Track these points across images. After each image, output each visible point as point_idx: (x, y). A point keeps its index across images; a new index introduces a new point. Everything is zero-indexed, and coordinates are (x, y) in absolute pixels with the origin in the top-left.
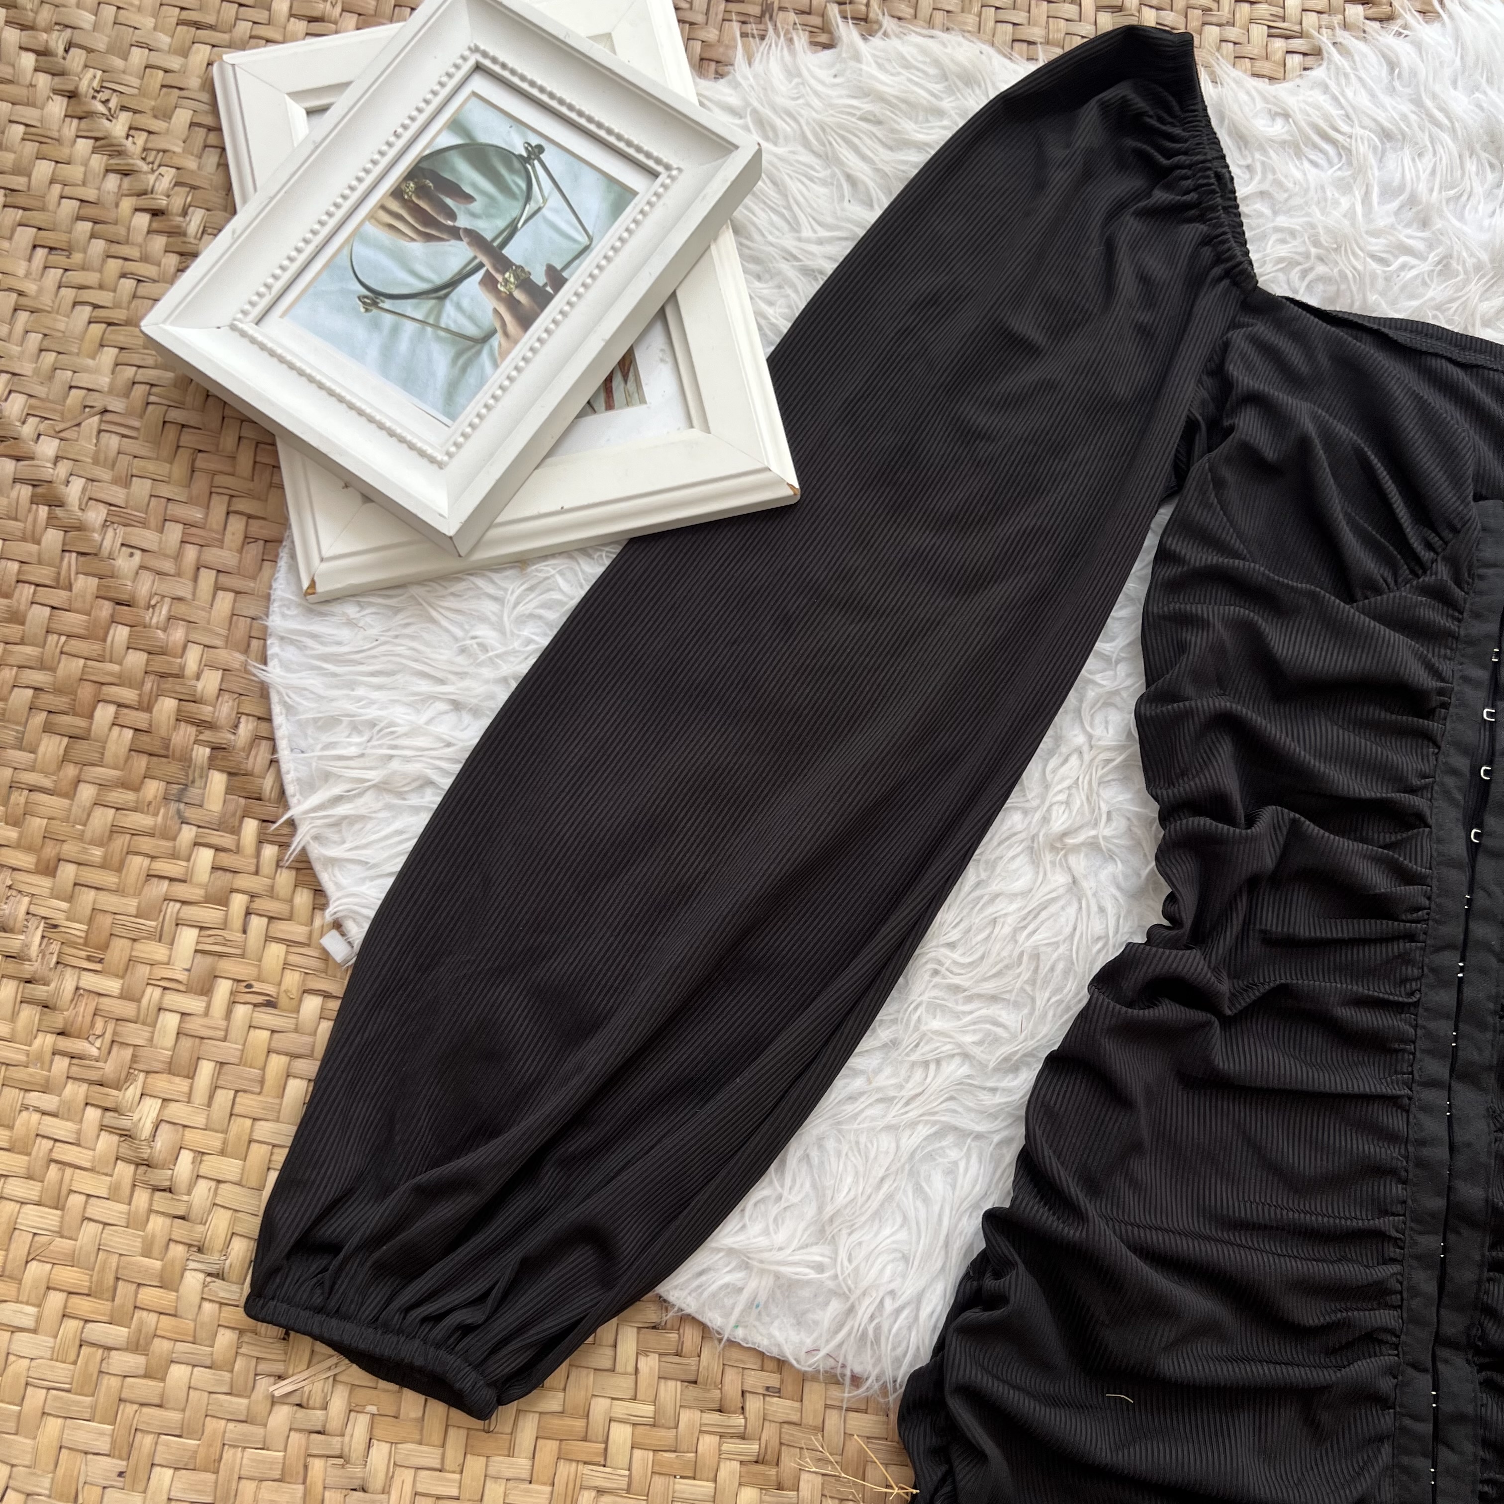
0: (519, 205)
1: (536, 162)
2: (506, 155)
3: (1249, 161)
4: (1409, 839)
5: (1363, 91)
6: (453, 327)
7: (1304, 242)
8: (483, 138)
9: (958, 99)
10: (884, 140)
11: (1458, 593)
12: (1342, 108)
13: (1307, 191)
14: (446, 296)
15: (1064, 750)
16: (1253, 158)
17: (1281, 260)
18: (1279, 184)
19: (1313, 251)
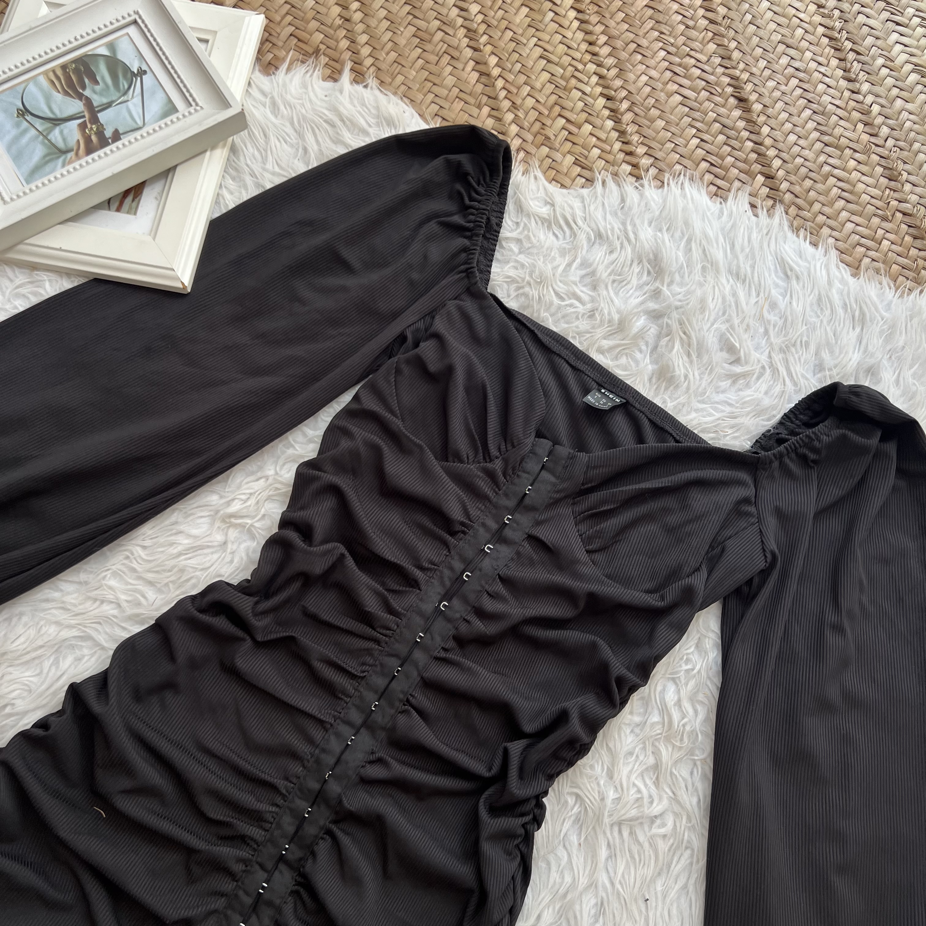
0: (118, 95)
1: (139, 78)
2: (126, 69)
3: (519, 221)
4: (406, 592)
5: (600, 208)
6: (53, 141)
7: (525, 273)
8: (120, 57)
9: (380, 130)
10: (331, 136)
11: (502, 478)
12: (585, 213)
13: (542, 247)
14: (59, 125)
15: (259, 474)
16: (522, 220)
17: (509, 277)
18: (528, 238)
19: (528, 278)
